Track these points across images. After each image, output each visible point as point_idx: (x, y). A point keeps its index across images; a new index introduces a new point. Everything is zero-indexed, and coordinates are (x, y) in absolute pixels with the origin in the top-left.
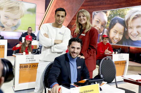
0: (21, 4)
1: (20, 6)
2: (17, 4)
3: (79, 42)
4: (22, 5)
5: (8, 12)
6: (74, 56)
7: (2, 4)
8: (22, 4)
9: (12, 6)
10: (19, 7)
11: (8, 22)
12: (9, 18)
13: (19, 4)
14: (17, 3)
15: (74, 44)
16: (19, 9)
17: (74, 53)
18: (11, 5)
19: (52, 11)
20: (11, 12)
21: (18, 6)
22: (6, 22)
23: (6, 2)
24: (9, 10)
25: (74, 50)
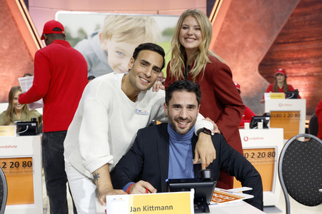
0: (149, 20)
1: (147, 25)
2: (141, 21)
3: (189, 90)
4: (151, 23)
5: (122, 41)
6: (183, 128)
7: (111, 26)
8: (151, 20)
9: (129, 28)
10: (144, 28)
11: (123, 65)
12: (124, 55)
13: (144, 21)
14: (139, 20)
15: (179, 98)
16: (144, 32)
17: (182, 119)
18: (127, 25)
19: (221, 29)
20: (128, 42)
21: (142, 26)
22: (120, 64)
23: (118, 20)
24: (124, 38)
25: (181, 113)
